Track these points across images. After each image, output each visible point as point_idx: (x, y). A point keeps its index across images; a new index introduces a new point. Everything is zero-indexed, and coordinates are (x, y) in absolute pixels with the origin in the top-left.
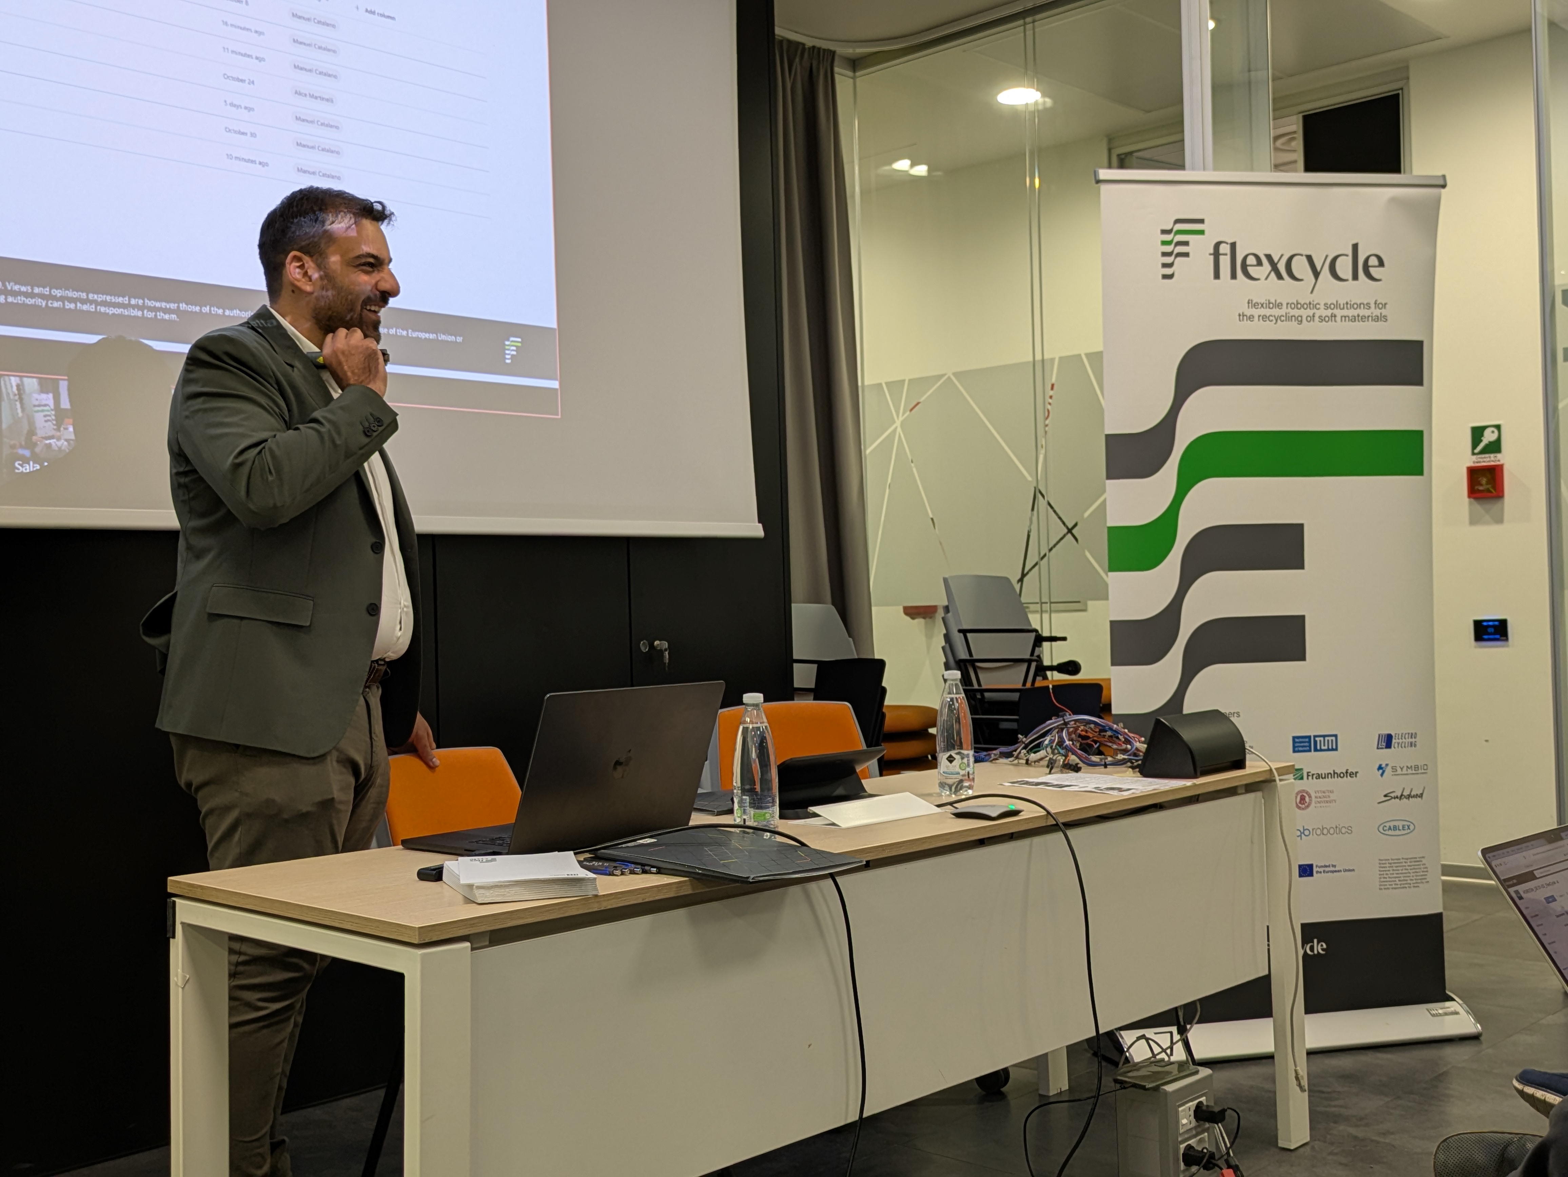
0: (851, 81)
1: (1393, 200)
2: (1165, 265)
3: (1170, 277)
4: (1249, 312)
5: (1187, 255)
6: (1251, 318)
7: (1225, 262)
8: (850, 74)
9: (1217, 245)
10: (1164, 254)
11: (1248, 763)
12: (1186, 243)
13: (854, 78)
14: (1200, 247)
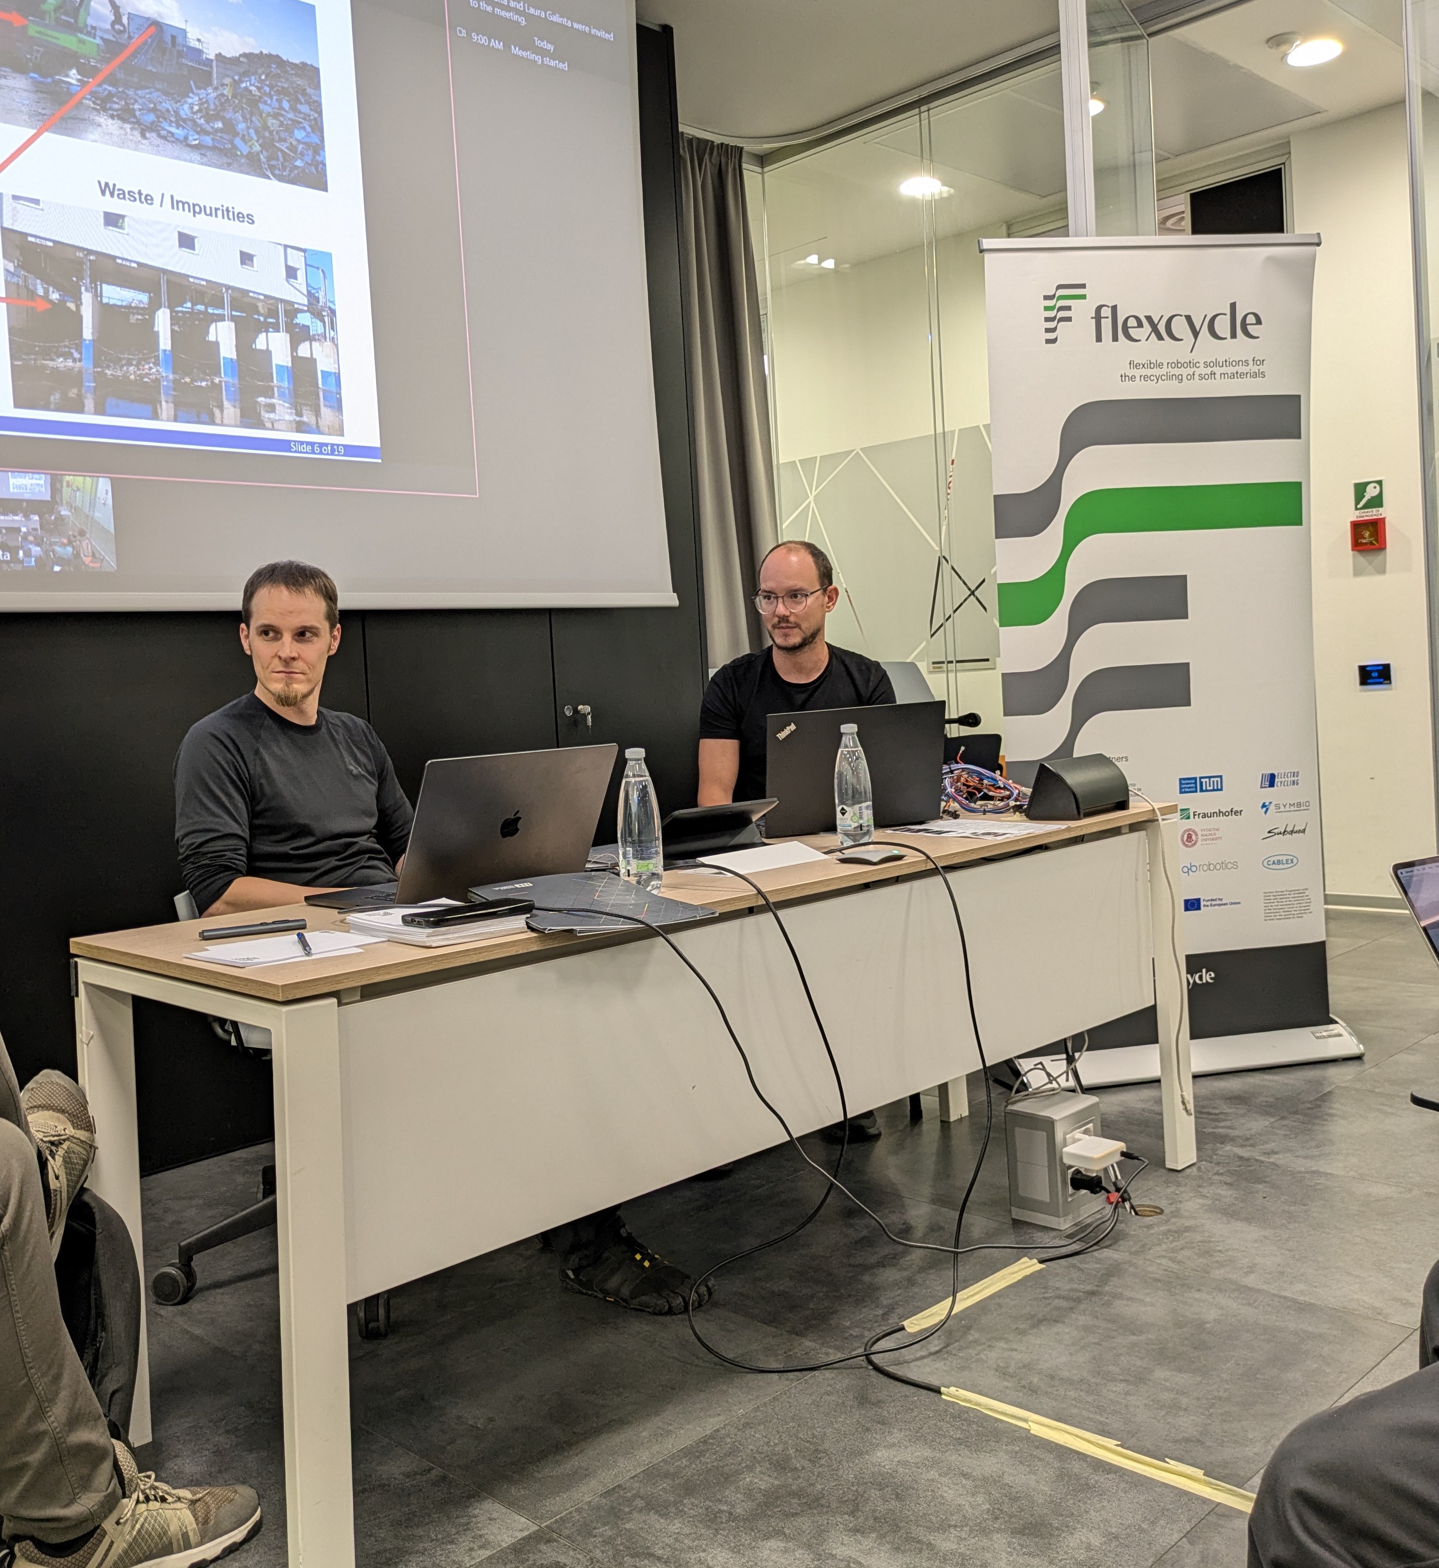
0: (760, 176)
1: (1270, 259)
2: (1048, 330)
3: (1054, 341)
4: (1130, 373)
5: (1069, 319)
6: (1133, 378)
7: (1106, 324)
8: (759, 170)
9: (1099, 309)
10: (1047, 319)
11: (1131, 804)
12: (1069, 308)
13: (762, 173)
14: (1082, 311)
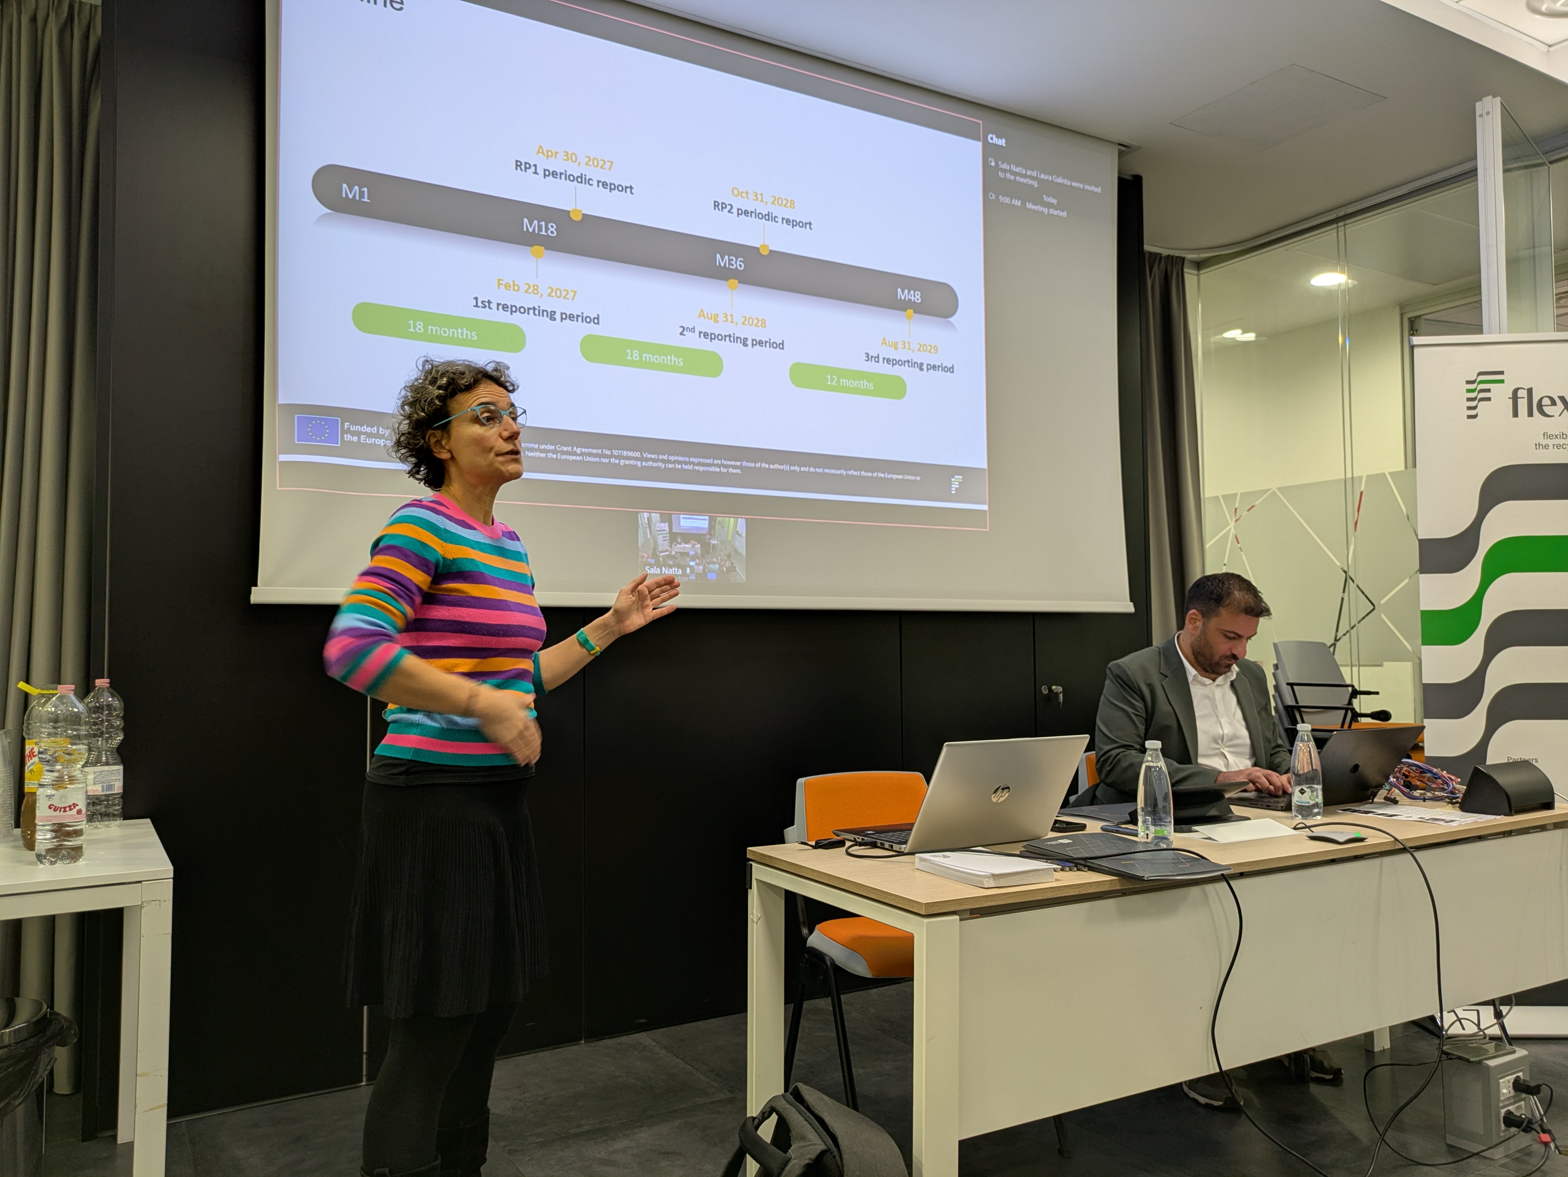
0: (1196, 277)
2: (1469, 408)
3: (1475, 416)
4: (1544, 442)
5: (1489, 399)
6: (1546, 447)
7: (1523, 404)
8: (1196, 272)
9: (1515, 391)
10: (1469, 400)
11: (1556, 804)
12: (1489, 390)
13: (1198, 275)
14: (1501, 394)
